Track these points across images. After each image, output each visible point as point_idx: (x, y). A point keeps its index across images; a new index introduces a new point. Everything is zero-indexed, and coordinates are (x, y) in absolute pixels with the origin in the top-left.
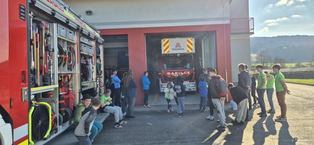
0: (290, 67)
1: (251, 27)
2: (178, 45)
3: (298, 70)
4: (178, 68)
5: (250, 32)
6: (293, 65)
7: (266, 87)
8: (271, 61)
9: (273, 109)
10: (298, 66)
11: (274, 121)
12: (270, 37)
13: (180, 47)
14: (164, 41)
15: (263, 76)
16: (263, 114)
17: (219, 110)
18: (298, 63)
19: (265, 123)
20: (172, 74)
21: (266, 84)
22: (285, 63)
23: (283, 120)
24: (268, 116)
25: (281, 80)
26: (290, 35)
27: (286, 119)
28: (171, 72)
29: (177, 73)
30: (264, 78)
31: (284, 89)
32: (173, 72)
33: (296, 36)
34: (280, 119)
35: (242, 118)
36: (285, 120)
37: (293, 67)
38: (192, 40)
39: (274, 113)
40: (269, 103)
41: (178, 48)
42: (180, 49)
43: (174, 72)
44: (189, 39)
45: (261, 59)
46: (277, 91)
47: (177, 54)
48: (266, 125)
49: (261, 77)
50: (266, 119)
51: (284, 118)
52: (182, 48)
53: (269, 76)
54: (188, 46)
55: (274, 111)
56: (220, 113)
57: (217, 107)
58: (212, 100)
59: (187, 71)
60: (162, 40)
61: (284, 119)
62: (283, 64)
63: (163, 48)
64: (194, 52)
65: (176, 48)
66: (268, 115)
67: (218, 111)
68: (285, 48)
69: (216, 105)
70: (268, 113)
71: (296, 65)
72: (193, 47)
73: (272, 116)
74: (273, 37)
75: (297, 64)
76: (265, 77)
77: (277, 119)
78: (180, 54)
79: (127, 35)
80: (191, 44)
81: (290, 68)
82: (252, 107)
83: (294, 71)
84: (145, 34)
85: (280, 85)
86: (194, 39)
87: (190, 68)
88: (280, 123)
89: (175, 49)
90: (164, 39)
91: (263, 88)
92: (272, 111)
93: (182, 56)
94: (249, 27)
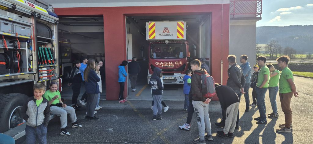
0: (299, 58)
1: (258, 11)
2: (166, 29)
3: (309, 61)
4: (169, 58)
5: (257, 17)
6: (304, 56)
7: (268, 85)
8: (281, 52)
9: (276, 113)
10: (309, 58)
11: (275, 131)
12: (282, 26)
13: (169, 32)
14: (149, 24)
15: (265, 72)
16: (261, 120)
17: (200, 116)
18: (310, 54)
19: (262, 134)
20: (161, 64)
21: (268, 81)
22: (296, 54)
23: (287, 131)
24: (268, 123)
25: (289, 78)
26: (303, 25)
27: (292, 130)
28: (160, 62)
29: (167, 64)
30: (266, 74)
31: (291, 90)
32: (162, 62)
33: (309, 26)
34: (283, 129)
35: (231, 128)
36: (290, 132)
37: (303, 59)
38: (183, 24)
39: (277, 118)
40: (272, 105)
41: (166, 33)
42: (168, 35)
43: (164, 62)
44: (180, 23)
45: (271, 49)
46: (282, 93)
47: (164, 41)
48: (263, 139)
49: (263, 73)
50: (265, 128)
51: (289, 128)
52: (170, 33)
53: (273, 71)
54: (178, 32)
55: (276, 115)
56: (200, 121)
57: (198, 112)
58: (193, 102)
59: (179, 61)
60: (147, 23)
61: (289, 130)
62: (293, 55)
63: (148, 33)
64: (185, 38)
65: (164, 33)
66: (269, 120)
67: (199, 118)
68: (297, 38)
69: (197, 110)
70: (269, 117)
71: (307, 57)
72: (184, 33)
73: (273, 124)
74: (285, 27)
75: (308, 55)
76: (268, 73)
77: (279, 130)
78: (169, 40)
79: (102, 16)
80: (182, 29)
81: (300, 60)
82: (250, 108)
83: (304, 63)
84: (125, 15)
85: (286, 85)
86: (185, 23)
87: (183, 58)
88: (282, 135)
89: (163, 35)
90: (149, 22)
91: (264, 87)
92: (274, 116)
93: (171, 43)
94: (256, 11)
